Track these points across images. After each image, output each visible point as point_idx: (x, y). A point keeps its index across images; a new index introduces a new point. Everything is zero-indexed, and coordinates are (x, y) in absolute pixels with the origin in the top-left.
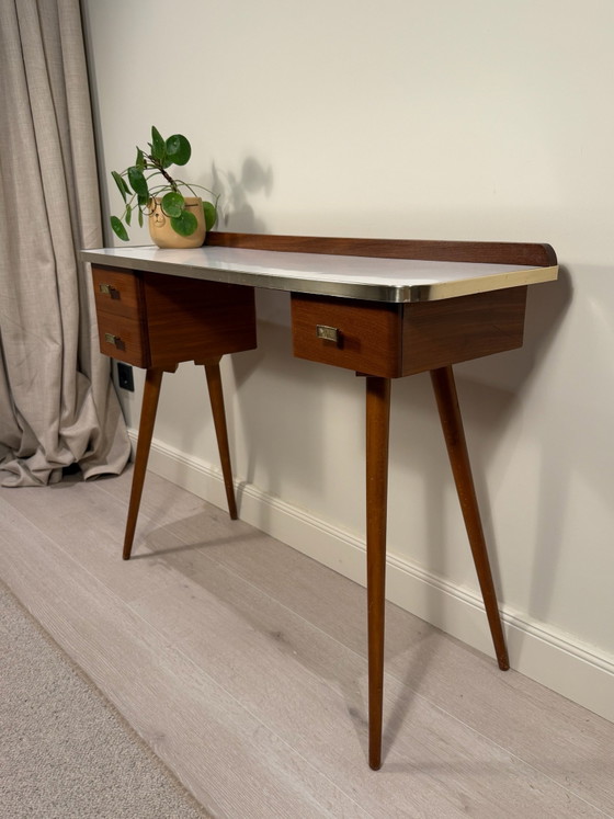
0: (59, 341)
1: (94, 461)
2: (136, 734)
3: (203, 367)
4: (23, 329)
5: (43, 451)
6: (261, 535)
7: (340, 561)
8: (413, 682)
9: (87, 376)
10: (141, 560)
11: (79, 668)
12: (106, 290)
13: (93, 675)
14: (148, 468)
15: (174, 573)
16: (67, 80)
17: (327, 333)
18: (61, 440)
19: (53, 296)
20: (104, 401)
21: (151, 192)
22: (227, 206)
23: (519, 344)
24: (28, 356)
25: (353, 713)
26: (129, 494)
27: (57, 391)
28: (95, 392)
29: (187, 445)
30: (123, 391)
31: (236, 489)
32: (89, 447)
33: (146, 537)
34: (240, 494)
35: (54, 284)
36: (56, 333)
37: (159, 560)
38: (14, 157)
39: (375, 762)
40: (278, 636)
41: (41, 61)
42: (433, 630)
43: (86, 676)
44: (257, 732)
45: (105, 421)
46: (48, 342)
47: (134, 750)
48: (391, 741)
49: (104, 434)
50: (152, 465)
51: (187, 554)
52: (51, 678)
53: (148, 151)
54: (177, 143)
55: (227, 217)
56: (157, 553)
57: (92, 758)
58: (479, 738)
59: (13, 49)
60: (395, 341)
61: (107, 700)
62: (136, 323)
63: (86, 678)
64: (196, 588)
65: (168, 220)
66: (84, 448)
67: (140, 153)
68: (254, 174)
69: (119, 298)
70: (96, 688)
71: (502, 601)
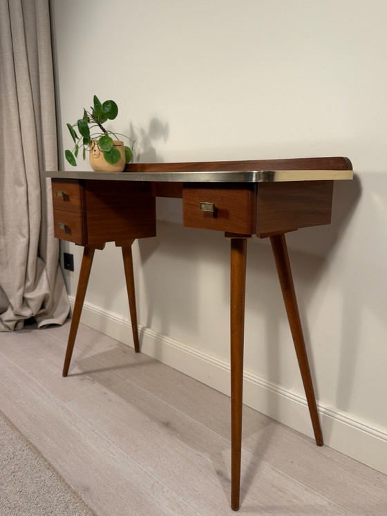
0: (27, 236)
1: (46, 317)
2: (69, 487)
3: (121, 248)
4: (4, 228)
5: (12, 308)
6: (156, 362)
7: (209, 377)
8: (259, 453)
9: (44, 260)
10: (75, 377)
11: (31, 443)
12: (60, 194)
13: (40, 448)
14: (81, 321)
15: (97, 385)
16: (40, 75)
17: (207, 207)
18: (24, 301)
19: (25, 208)
20: (54, 278)
21: (92, 137)
22: (139, 150)
23: (328, 222)
24: (6, 246)
25: (219, 473)
26: (68, 337)
27: (24, 268)
28: (48, 269)
29: (108, 305)
30: (66, 271)
31: (139, 332)
32: (43, 307)
33: (79, 363)
34: (142, 335)
35: (26, 200)
36: (25, 231)
37: (87, 377)
38: (5, 121)
39: (235, 506)
40: (167, 425)
41: (25, 63)
42: (271, 421)
43: (36, 448)
44: (153, 486)
45: (54, 290)
46: (19, 236)
47: (68, 497)
48: (245, 492)
49: (53, 299)
50: (83, 319)
51: (106, 374)
52: (11, 450)
53: (90, 112)
54: (110, 105)
55: (139, 156)
56: (85, 373)
57: (38, 503)
58: (306, 489)
59: (8, 55)
60: (252, 210)
61: (50, 465)
62: (79, 215)
63: (35, 450)
64: (111, 395)
65: (102, 154)
66: (40, 307)
67: (85, 113)
68: (157, 128)
69: (68, 200)
70: (43, 457)
71: (318, 399)
